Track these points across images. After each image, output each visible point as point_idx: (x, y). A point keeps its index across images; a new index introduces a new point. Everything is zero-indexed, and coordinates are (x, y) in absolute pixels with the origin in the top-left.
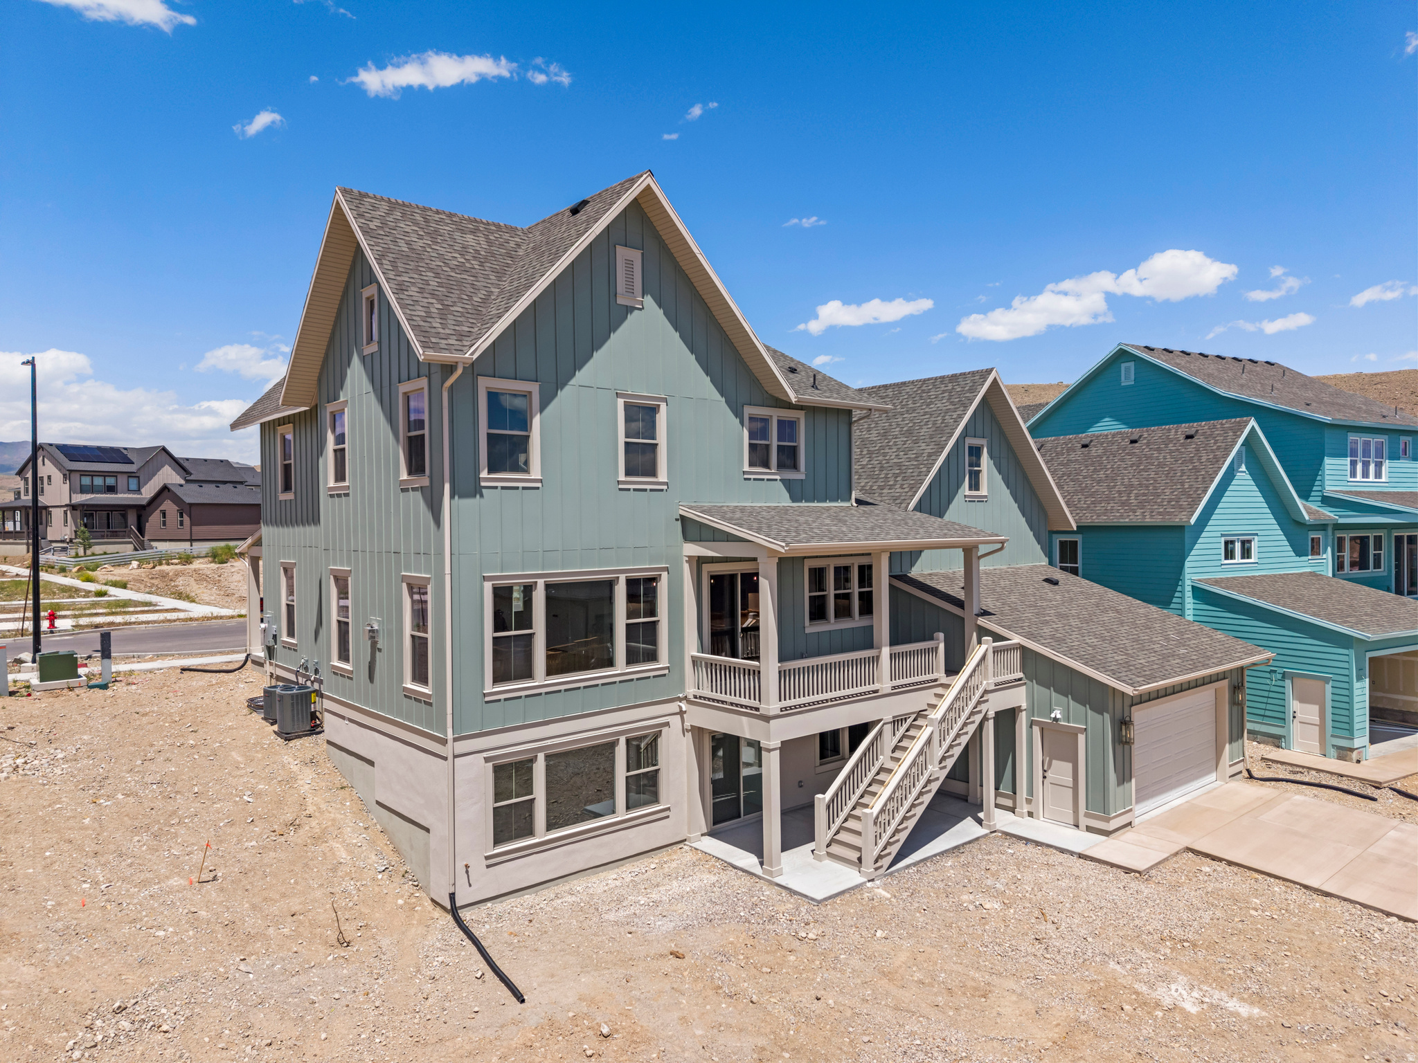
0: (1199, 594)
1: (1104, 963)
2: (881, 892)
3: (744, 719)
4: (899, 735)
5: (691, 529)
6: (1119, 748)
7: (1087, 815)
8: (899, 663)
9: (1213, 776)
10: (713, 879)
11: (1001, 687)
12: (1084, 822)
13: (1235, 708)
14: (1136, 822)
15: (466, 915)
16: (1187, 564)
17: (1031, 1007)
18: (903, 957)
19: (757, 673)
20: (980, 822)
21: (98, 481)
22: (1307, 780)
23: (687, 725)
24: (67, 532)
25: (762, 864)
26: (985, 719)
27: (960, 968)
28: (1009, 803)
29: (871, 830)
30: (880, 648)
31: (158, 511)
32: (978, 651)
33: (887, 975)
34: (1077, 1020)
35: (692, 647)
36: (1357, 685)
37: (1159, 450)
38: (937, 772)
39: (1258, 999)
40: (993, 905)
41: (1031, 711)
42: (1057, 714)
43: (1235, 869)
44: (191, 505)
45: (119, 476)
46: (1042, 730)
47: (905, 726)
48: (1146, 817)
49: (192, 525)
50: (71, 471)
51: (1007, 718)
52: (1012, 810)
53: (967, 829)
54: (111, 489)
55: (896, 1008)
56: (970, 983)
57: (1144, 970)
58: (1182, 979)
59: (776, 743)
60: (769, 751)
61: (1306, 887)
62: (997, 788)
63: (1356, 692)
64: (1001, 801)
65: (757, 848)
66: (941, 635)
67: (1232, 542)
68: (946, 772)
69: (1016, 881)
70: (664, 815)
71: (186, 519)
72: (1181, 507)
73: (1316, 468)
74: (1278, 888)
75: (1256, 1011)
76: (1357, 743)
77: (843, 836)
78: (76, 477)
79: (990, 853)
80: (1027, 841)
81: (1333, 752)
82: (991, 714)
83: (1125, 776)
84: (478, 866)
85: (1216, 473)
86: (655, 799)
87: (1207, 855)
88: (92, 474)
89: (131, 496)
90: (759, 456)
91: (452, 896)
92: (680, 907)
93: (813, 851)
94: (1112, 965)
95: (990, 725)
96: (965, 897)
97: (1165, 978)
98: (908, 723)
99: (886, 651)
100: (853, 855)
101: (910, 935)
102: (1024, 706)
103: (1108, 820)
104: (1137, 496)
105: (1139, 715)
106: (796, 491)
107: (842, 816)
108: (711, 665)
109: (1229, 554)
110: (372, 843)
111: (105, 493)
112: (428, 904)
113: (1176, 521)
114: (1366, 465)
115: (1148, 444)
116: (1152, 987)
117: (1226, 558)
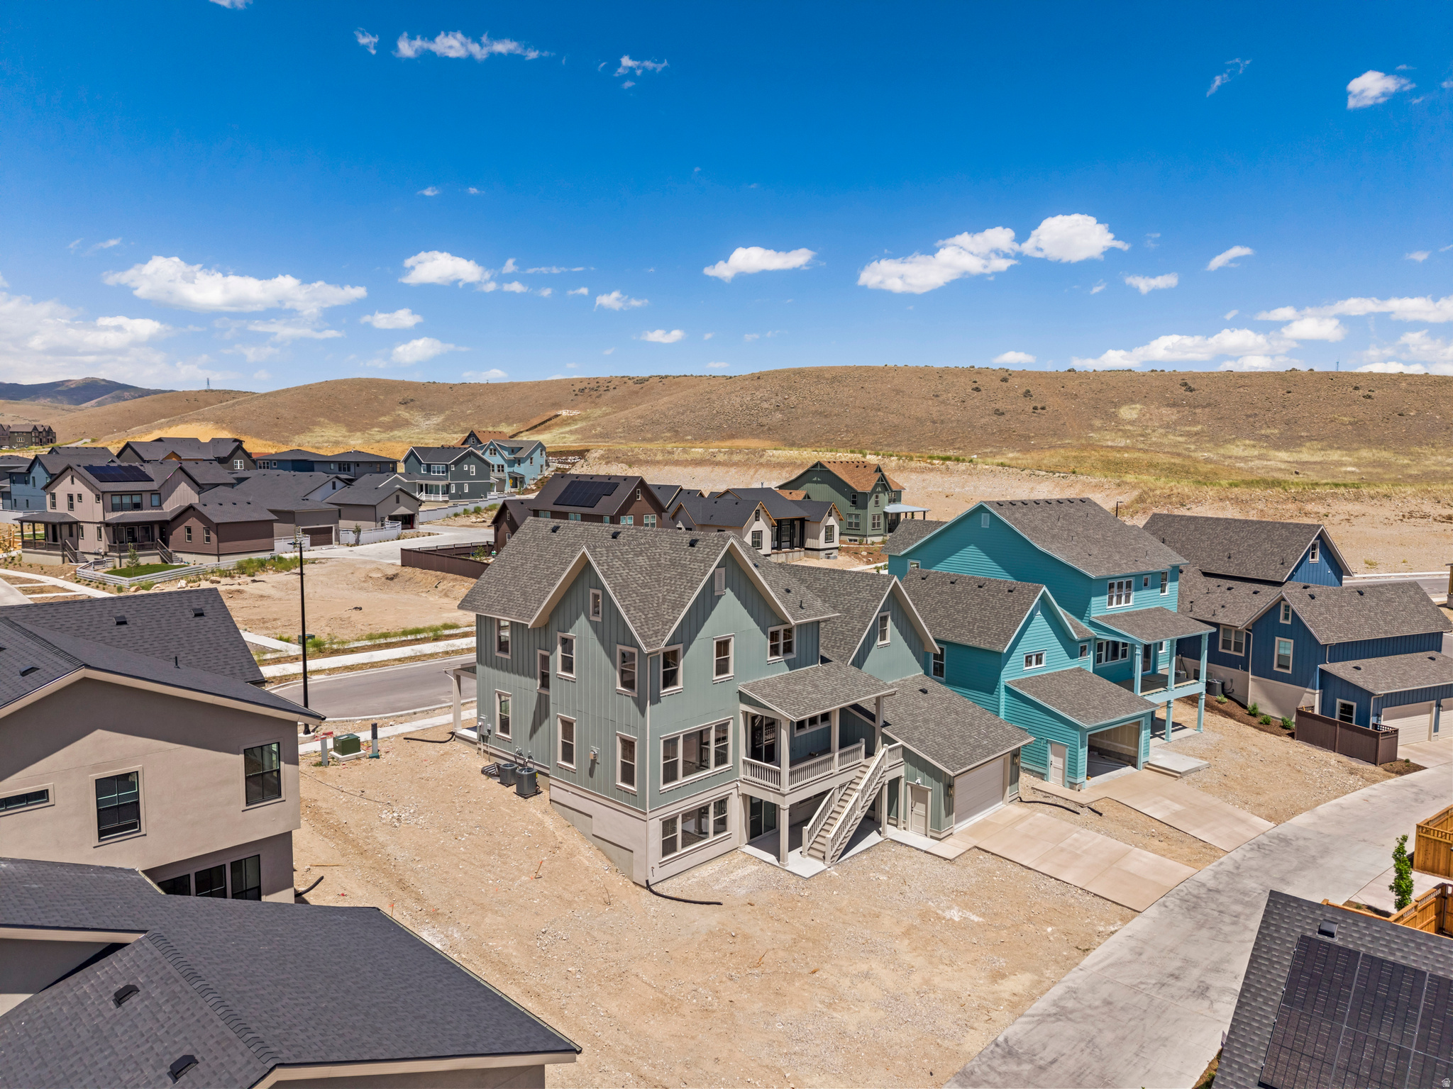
0: (1008, 690)
1: (927, 902)
2: (834, 873)
3: (771, 793)
4: (842, 793)
5: (743, 698)
6: (947, 798)
7: (931, 831)
8: (843, 758)
9: (1001, 803)
10: (757, 868)
11: (892, 767)
12: (930, 833)
13: (1014, 767)
14: (955, 832)
15: (653, 888)
16: (1002, 673)
17: (895, 921)
18: (845, 902)
19: (779, 773)
20: (880, 833)
21: (126, 500)
22: (1050, 802)
23: (740, 792)
24: (102, 546)
25: (778, 860)
26: (884, 784)
27: (868, 906)
28: (895, 822)
29: (830, 844)
30: (834, 752)
31: (183, 526)
32: (881, 750)
33: (840, 910)
34: (912, 925)
35: (743, 756)
36: (1080, 750)
37: (993, 596)
38: (860, 814)
39: (983, 915)
40: (883, 878)
41: (907, 777)
42: (919, 781)
43: (994, 857)
44: (218, 524)
45: (144, 494)
46: (912, 788)
47: (845, 788)
48: (961, 829)
49: (219, 541)
50: (104, 493)
51: (894, 784)
52: (896, 826)
53: (873, 838)
54: (137, 506)
55: (844, 923)
56: (872, 912)
57: (942, 905)
58: (956, 908)
59: (788, 806)
60: (784, 810)
61: (1022, 865)
62: (889, 815)
63: (1079, 754)
64: (890, 821)
65: (777, 853)
66: (863, 740)
67: (1031, 656)
68: (864, 813)
69: (895, 865)
70: (729, 837)
71: (213, 536)
72: (1000, 640)
73: (1087, 603)
74: (1010, 865)
75: (981, 919)
76: (1079, 781)
77: (815, 846)
78: (108, 497)
79: (883, 851)
80: (902, 844)
81: (1068, 784)
82: (887, 782)
83: (949, 811)
84: (657, 866)
85: (1021, 620)
86: (725, 830)
87: (983, 850)
88: (121, 494)
89: (154, 511)
90: (774, 650)
91: (647, 881)
92: (746, 882)
93: (801, 852)
94: (930, 903)
95: (886, 788)
96: (871, 875)
97: (949, 908)
98: (847, 787)
99: (837, 755)
100: (821, 855)
101: (848, 893)
102: (903, 775)
103: (940, 833)
104: (978, 627)
105: (957, 782)
106: (792, 665)
107: (815, 836)
108: (752, 765)
109: (1028, 662)
110: (595, 855)
111: (132, 510)
112: (632, 884)
113: (997, 649)
114: (1119, 597)
115: (988, 590)
116: (944, 911)
117: (1026, 666)
